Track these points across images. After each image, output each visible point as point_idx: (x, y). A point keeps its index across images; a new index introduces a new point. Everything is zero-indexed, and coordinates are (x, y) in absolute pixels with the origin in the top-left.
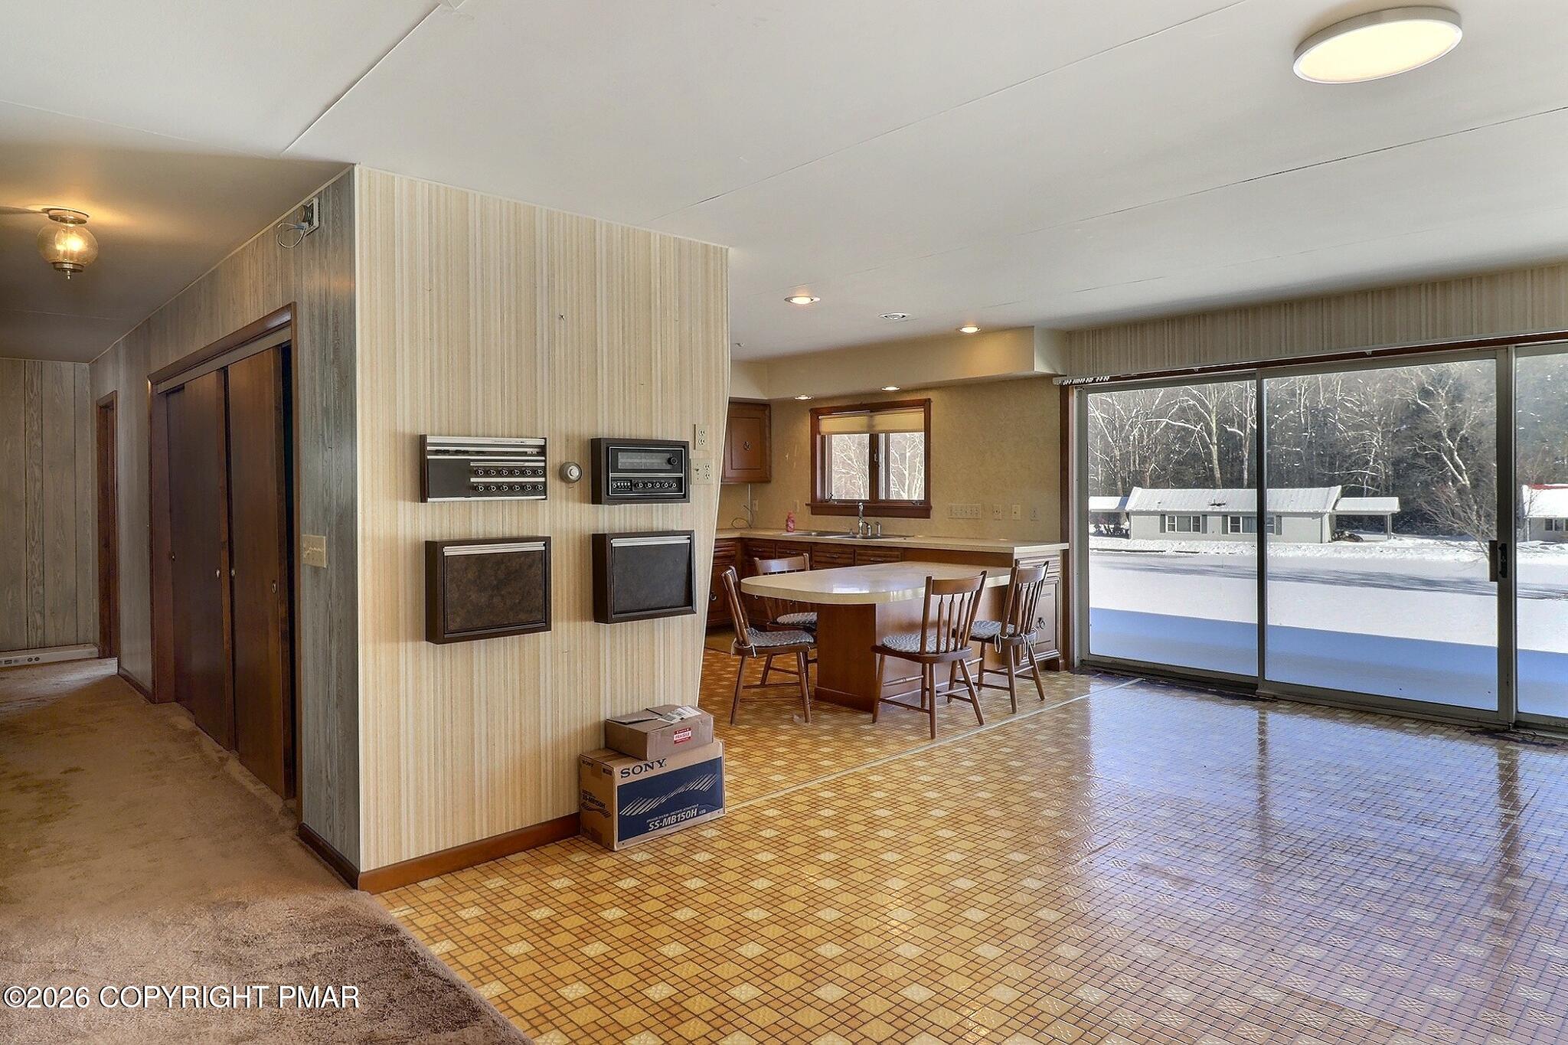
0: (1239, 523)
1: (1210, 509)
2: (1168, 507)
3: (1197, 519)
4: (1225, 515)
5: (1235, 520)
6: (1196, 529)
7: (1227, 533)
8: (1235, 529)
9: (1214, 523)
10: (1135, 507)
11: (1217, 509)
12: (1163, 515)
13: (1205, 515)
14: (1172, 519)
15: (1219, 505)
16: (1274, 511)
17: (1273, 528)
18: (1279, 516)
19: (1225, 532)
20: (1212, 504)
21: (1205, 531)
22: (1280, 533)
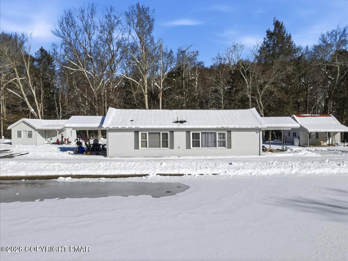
0: (199, 139)
1: (176, 126)
2: (141, 124)
3: (165, 136)
4: (188, 131)
5: (196, 136)
6: (165, 145)
7: (190, 149)
8: (196, 144)
9: (180, 138)
10: (111, 125)
11: (182, 126)
12: (137, 132)
13: (172, 131)
14: (144, 136)
15: (182, 122)
16: (225, 126)
17: (224, 142)
18: (229, 131)
19: (188, 147)
20: (177, 122)
21: (172, 147)
22: (230, 147)
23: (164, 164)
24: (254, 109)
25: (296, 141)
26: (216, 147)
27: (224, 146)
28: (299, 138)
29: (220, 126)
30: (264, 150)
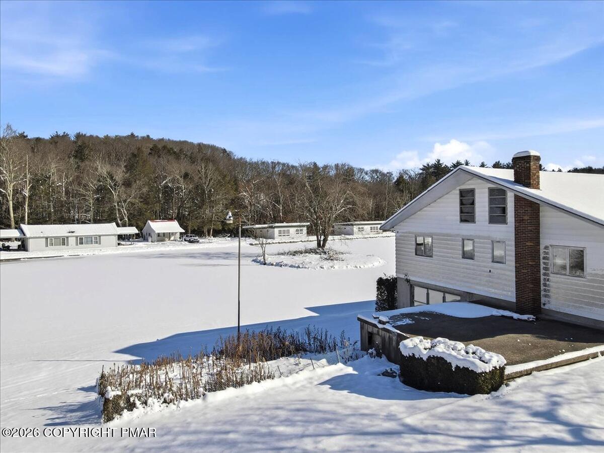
0: (83, 241)
1: (70, 234)
2: (49, 235)
3: (64, 239)
4: (77, 237)
5: (81, 239)
6: (64, 244)
8: (81, 243)
9: (72, 241)
10: (29, 235)
12: (47, 238)
13: (67, 237)
14: (51, 240)
15: (72, 232)
16: (97, 234)
17: (97, 241)
18: (100, 236)
19: (77, 245)
20: (70, 232)
21: (68, 245)
22: (100, 244)
23: (70, 252)
24: (114, 223)
25: (150, 239)
26: (92, 243)
27: (97, 243)
28: (152, 237)
29: (95, 234)
30: (119, 244)
